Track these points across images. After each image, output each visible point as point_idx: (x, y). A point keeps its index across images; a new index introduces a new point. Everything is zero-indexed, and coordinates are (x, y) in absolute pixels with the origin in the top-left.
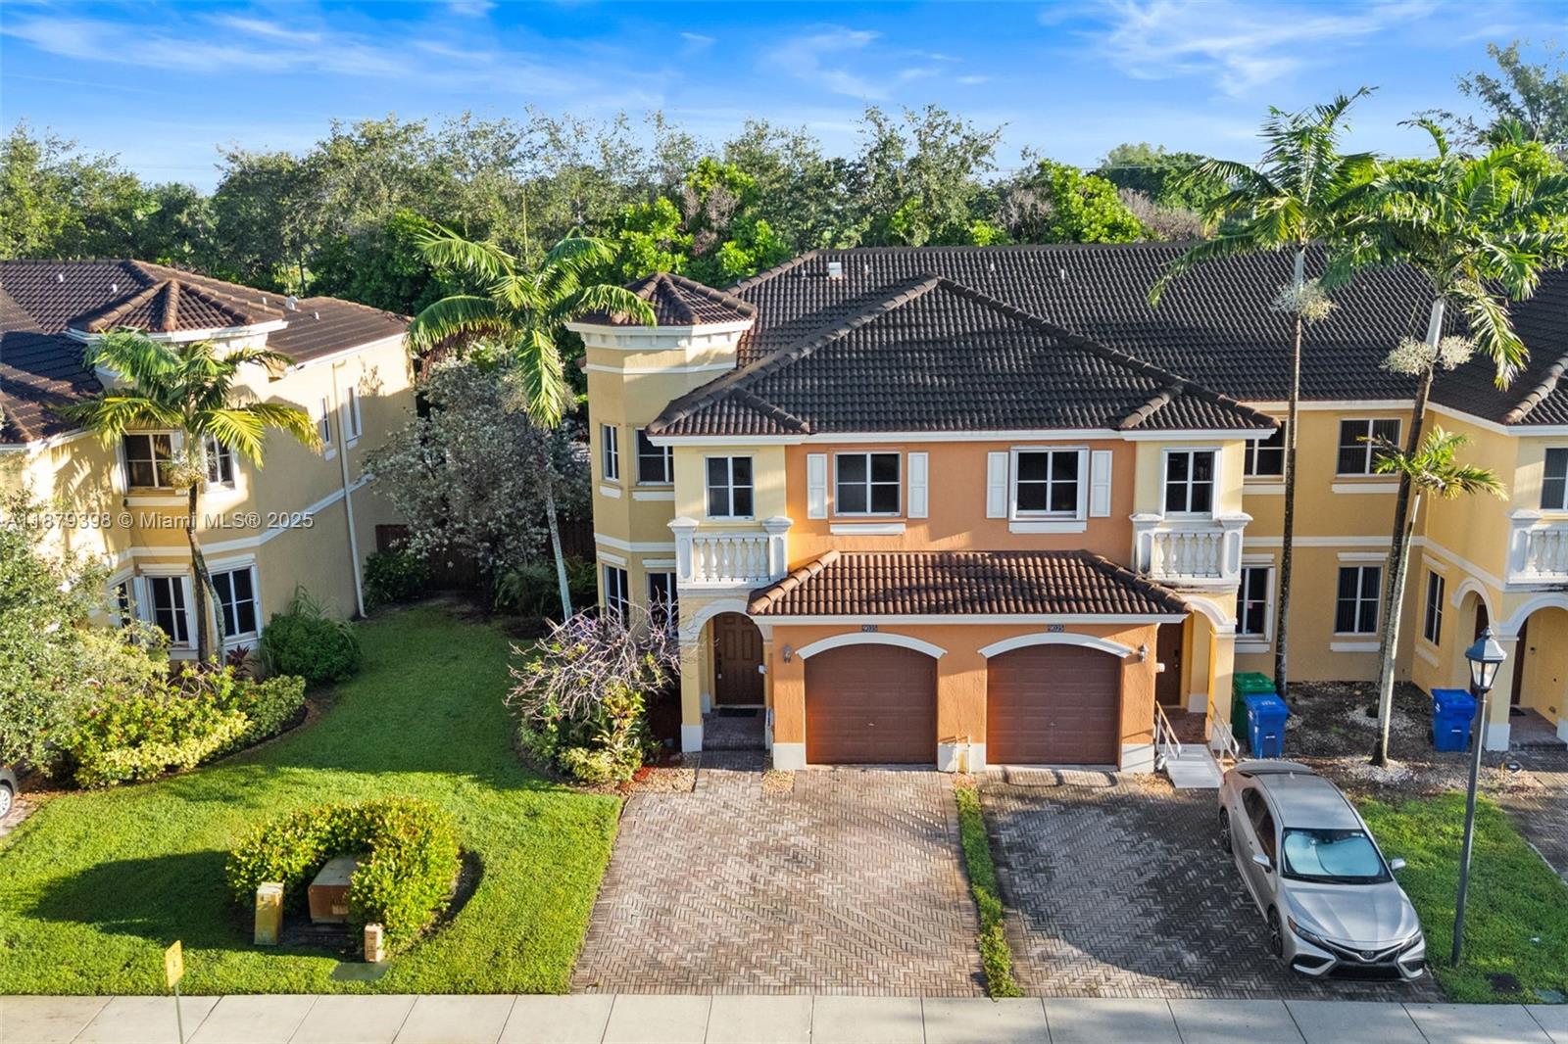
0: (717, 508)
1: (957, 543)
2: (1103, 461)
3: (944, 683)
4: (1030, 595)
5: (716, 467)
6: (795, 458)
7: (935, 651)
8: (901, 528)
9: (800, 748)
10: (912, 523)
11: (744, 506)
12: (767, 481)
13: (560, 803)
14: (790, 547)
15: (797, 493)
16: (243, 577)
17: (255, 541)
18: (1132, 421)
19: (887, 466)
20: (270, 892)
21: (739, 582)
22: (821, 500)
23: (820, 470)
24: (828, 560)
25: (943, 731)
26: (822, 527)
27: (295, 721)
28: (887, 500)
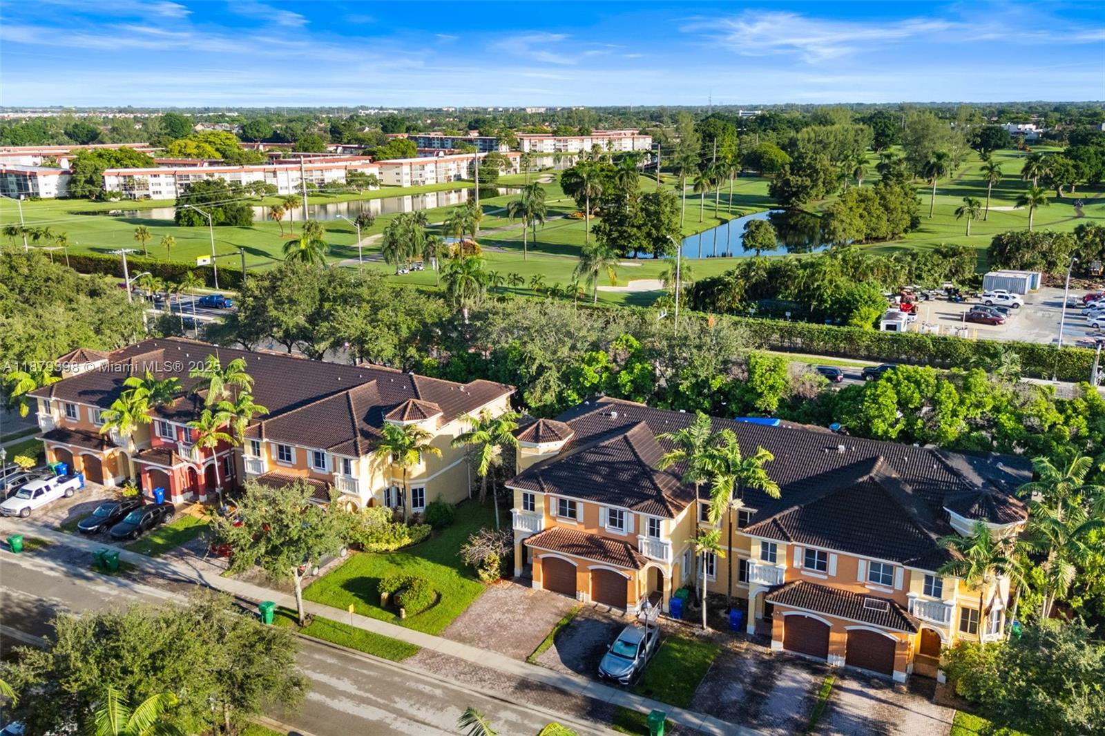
0: (526, 508)
1: (594, 531)
2: (631, 517)
3: (578, 574)
4: (606, 554)
5: (525, 496)
6: (547, 499)
7: (576, 565)
8: (575, 524)
9: (541, 583)
10: (579, 523)
11: (533, 508)
12: (540, 505)
13: (470, 584)
14: (544, 523)
15: (547, 510)
16: (421, 490)
17: (426, 480)
18: (635, 507)
19: (573, 504)
20: (385, 595)
21: (530, 531)
22: (554, 511)
23: (554, 503)
24: (553, 529)
25: (578, 588)
26: (554, 519)
27: (425, 540)
28: (573, 515)
